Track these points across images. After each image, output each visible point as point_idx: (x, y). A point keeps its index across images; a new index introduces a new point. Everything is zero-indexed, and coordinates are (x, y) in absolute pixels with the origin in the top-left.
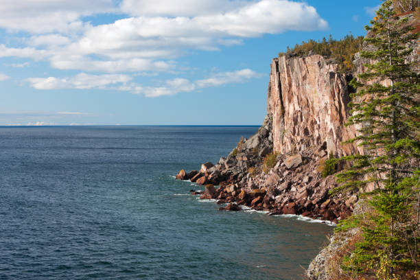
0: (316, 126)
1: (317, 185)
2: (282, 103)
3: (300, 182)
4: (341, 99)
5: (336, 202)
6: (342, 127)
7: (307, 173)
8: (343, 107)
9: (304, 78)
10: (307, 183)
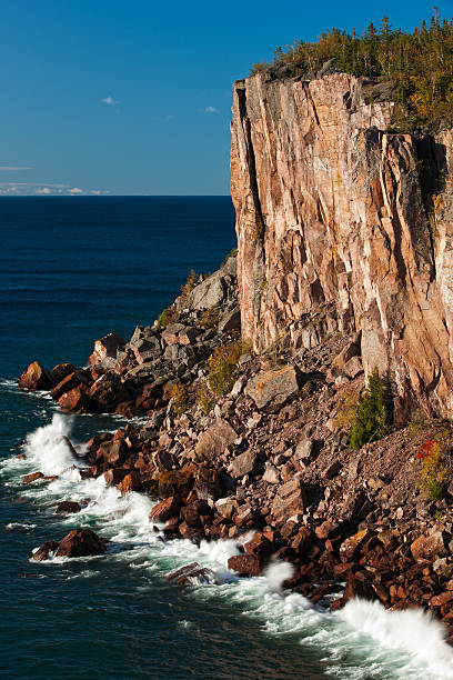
0: (342, 279)
1: (335, 471)
2: (258, 204)
3: (288, 453)
4: (400, 213)
5: (385, 540)
6: (406, 296)
7: (308, 427)
8: (406, 236)
9: (308, 139)
10: (307, 462)
